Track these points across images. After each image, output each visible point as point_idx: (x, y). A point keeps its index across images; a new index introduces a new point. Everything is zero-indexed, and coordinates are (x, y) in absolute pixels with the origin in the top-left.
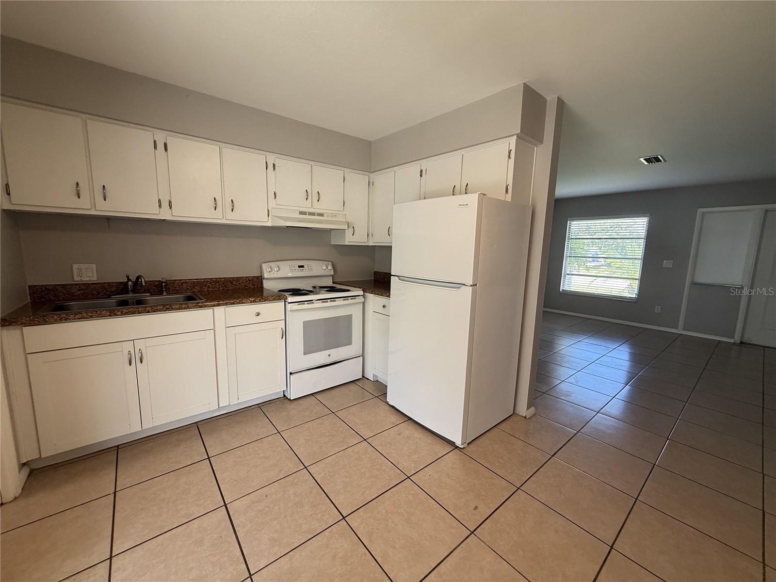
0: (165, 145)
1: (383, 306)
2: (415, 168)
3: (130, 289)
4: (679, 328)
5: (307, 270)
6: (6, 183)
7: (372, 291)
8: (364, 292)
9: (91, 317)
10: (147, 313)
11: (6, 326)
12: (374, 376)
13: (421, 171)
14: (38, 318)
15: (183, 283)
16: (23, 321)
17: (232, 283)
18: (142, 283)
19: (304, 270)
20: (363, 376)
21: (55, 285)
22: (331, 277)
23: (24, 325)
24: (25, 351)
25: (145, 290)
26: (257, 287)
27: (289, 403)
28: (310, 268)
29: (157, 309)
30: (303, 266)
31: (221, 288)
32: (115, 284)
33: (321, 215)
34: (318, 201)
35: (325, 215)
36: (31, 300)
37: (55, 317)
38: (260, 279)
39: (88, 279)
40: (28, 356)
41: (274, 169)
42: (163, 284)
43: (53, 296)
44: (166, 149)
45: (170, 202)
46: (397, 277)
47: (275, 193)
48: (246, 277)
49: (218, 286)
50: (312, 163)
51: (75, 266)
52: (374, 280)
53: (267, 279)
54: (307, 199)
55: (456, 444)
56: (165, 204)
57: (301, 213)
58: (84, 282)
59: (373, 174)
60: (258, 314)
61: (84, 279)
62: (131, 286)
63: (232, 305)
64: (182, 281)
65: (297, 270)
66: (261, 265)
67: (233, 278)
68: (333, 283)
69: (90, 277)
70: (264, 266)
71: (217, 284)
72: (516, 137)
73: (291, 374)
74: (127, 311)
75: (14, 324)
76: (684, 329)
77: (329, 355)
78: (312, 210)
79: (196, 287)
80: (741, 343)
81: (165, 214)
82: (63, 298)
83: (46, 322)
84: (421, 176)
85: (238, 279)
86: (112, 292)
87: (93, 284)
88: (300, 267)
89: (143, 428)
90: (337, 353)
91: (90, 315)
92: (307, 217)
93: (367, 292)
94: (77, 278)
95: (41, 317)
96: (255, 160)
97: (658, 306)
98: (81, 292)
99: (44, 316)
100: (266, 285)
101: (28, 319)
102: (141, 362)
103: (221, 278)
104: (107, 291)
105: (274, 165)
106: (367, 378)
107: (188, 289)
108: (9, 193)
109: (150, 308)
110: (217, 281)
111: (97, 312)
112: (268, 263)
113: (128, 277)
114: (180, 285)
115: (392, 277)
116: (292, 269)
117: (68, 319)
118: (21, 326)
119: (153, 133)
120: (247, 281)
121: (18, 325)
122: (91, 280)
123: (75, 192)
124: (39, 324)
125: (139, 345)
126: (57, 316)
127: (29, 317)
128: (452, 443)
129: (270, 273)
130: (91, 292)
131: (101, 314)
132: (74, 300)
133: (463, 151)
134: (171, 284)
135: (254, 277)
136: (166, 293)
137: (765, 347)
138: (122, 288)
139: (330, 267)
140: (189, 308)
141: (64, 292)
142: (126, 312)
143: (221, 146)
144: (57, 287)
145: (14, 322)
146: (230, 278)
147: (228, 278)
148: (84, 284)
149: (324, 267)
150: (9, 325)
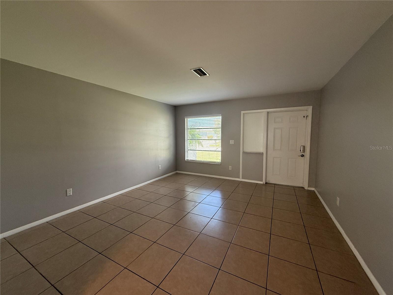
4: (240, 178)
76: (243, 178)
80: (266, 183)
97: (231, 166)
137: (275, 184)
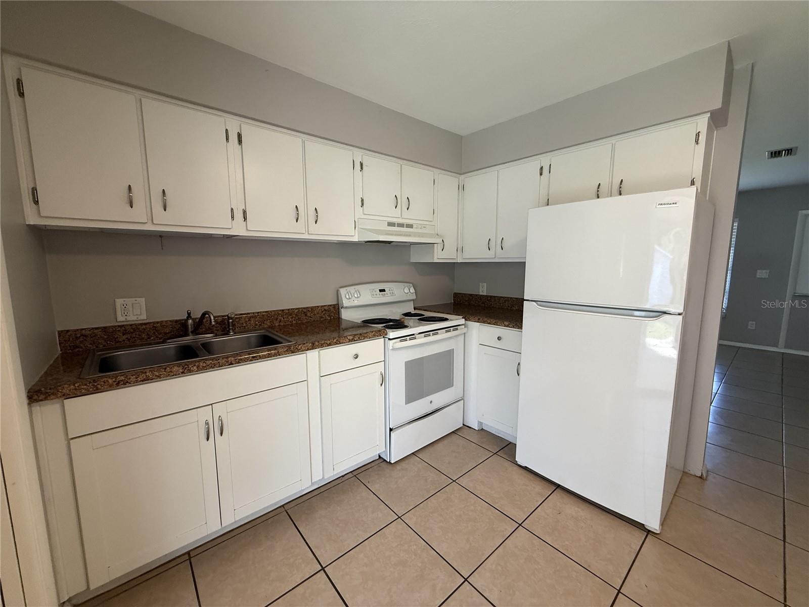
0: (239, 136)
1: (498, 338)
2: (533, 165)
3: (190, 330)
4: (779, 346)
5: (389, 295)
6: (33, 186)
7: (479, 319)
8: (466, 320)
9: (159, 378)
10: (229, 365)
11: (41, 400)
12: (480, 423)
13: (542, 168)
14: (86, 385)
15: (250, 317)
16: (64, 391)
17: (306, 315)
18: (211, 322)
19: (386, 295)
20: (463, 424)
21: (93, 329)
22: (412, 302)
23: (65, 397)
24: (67, 434)
25: (206, 329)
26: (334, 318)
27: (390, 467)
28: (391, 292)
29: (241, 360)
30: (384, 290)
31: (294, 322)
32: (170, 323)
33: (410, 226)
34: (408, 209)
35: (415, 226)
36: (61, 351)
37: (110, 381)
38: (336, 309)
39: (135, 318)
40: (71, 441)
41: (362, 168)
42: (231, 321)
43: (90, 344)
44: (240, 142)
45: (245, 212)
46: (534, 303)
47: (362, 200)
48: (322, 306)
49: (291, 319)
50: (401, 162)
51: (119, 302)
52: (454, 302)
53: (346, 308)
54: (396, 207)
55: (645, 526)
56: (239, 215)
57: (391, 224)
58: (131, 323)
59: (462, 176)
60: (356, 357)
61: (129, 318)
62: (191, 325)
63: (329, 347)
64: (249, 315)
65: (378, 296)
66: (338, 291)
67: (307, 308)
68: (415, 309)
69: (137, 315)
70: (343, 292)
71: (290, 317)
72: (709, 115)
73: (391, 430)
74: (205, 365)
75: (52, 397)
76: (786, 347)
77: (431, 402)
78: (401, 221)
79: (265, 322)
81: (238, 229)
82: (104, 346)
83: (97, 389)
84: (541, 174)
85: (313, 309)
86: (166, 334)
87: (142, 324)
88: (381, 291)
89: (223, 526)
90: (439, 399)
91: (157, 374)
92: (396, 229)
93: (470, 320)
94: (121, 318)
95: (90, 382)
96: (342, 157)
97: (753, 321)
98: (129, 336)
99: (94, 381)
100: (346, 315)
101: (72, 387)
102: (221, 434)
103: (294, 309)
104: (160, 333)
105: (361, 164)
106: (468, 426)
107: (256, 325)
108: (38, 201)
109: (233, 359)
110: (290, 312)
111: (165, 369)
112: (347, 288)
113: (189, 314)
114: (247, 320)
115: (525, 302)
116: (373, 295)
117: (127, 382)
118: (61, 399)
119: (225, 120)
120: (322, 312)
121: (57, 397)
122: (139, 319)
123: (126, 199)
124: (89, 393)
125: (219, 410)
126: (112, 379)
127: (74, 385)
128: (640, 526)
129: (349, 300)
130: (140, 335)
131: (171, 371)
132: (118, 348)
133: (613, 140)
134: (237, 320)
135: (331, 306)
136: (233, 331)
138: (180, 328)
139: (412, 290)
140: (279, 355)
141: (105, 337)
142: (203, 367)
143: (304, 139)
144: (96, 331)
145: (53, 394)
146: (304, 308)
147: (301, 308)
148: (131, 325)
149: (406, 291)
150: (46, 399)
